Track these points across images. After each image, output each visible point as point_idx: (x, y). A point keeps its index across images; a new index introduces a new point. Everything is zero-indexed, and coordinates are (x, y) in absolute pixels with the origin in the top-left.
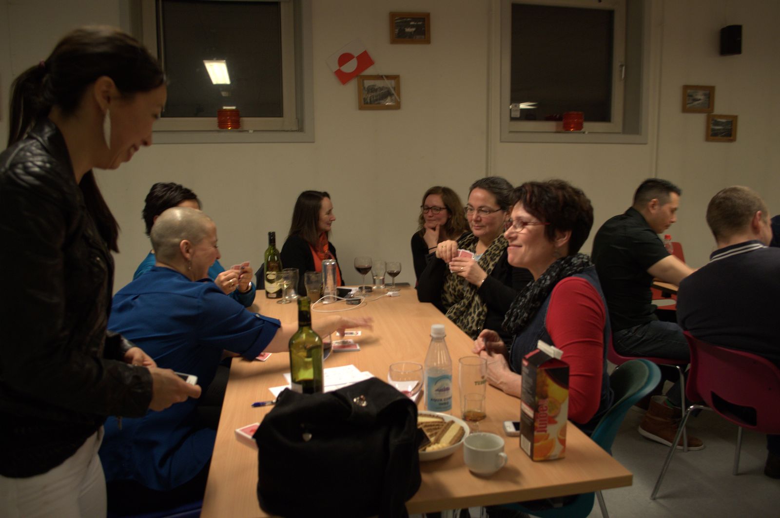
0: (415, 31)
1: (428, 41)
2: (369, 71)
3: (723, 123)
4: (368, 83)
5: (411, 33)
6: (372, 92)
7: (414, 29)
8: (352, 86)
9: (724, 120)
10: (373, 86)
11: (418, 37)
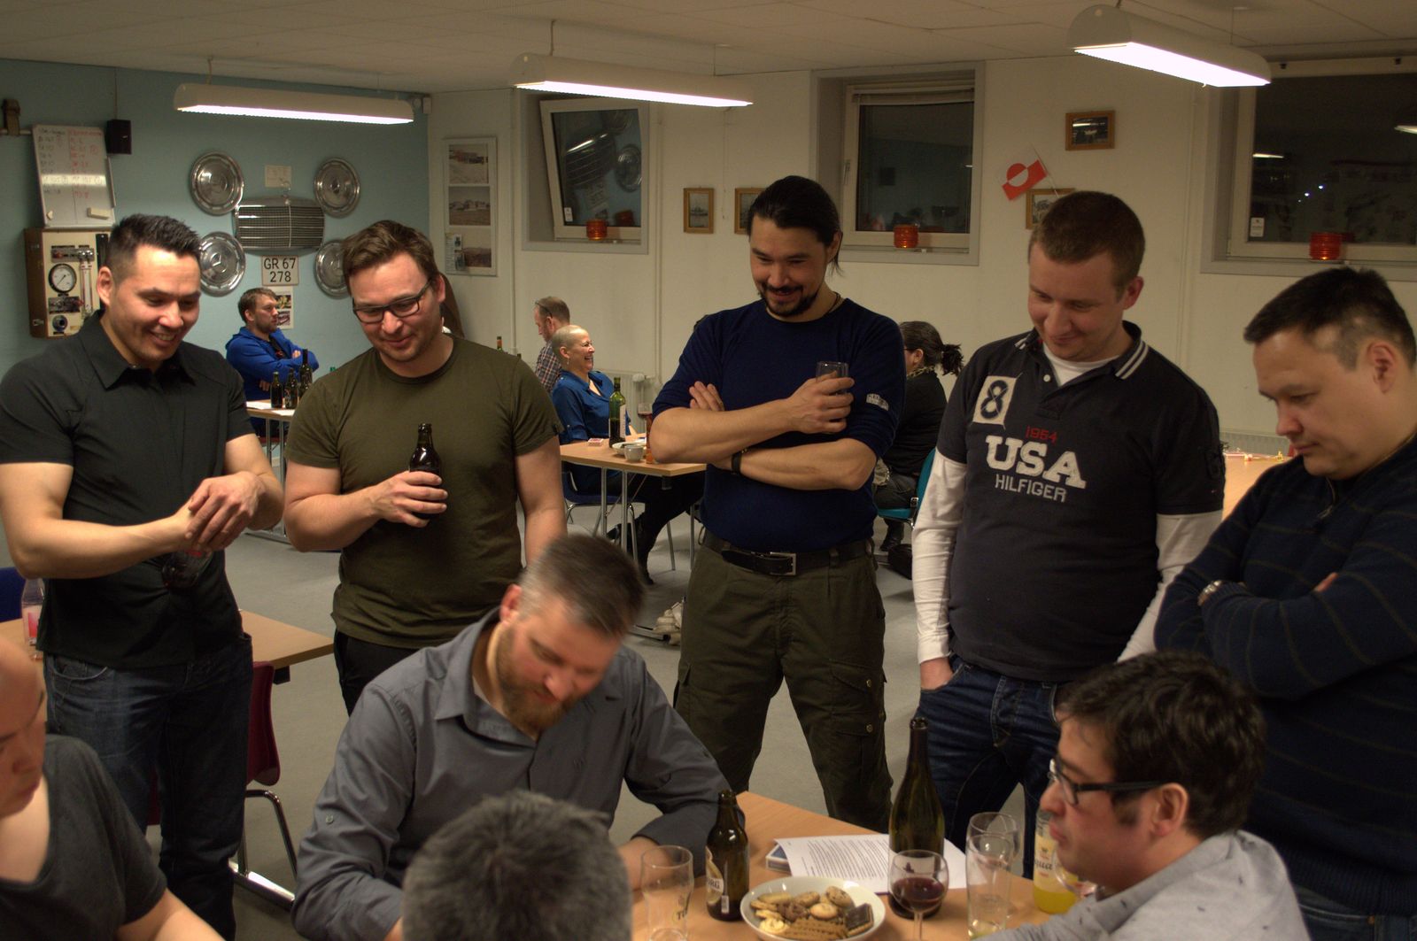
0: (1096, 134)
1: (1111, 145)
2: (1042, 184)
4: (1039, 198)
5: (1091, 136)
6: (1043, 208)
7: (1094, 132)
8: (1021, 203)
10: (1045, 201)
11: (1099, 140)
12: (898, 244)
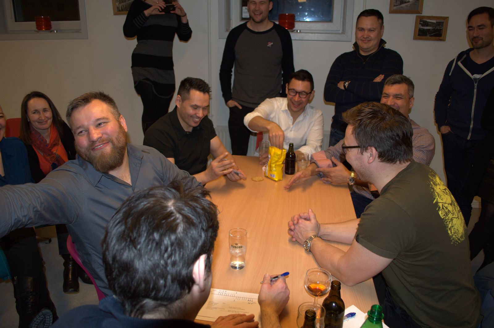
3: (433, 23)
6: (122, 2)
9: (434, 21)
12: (39, 28)
